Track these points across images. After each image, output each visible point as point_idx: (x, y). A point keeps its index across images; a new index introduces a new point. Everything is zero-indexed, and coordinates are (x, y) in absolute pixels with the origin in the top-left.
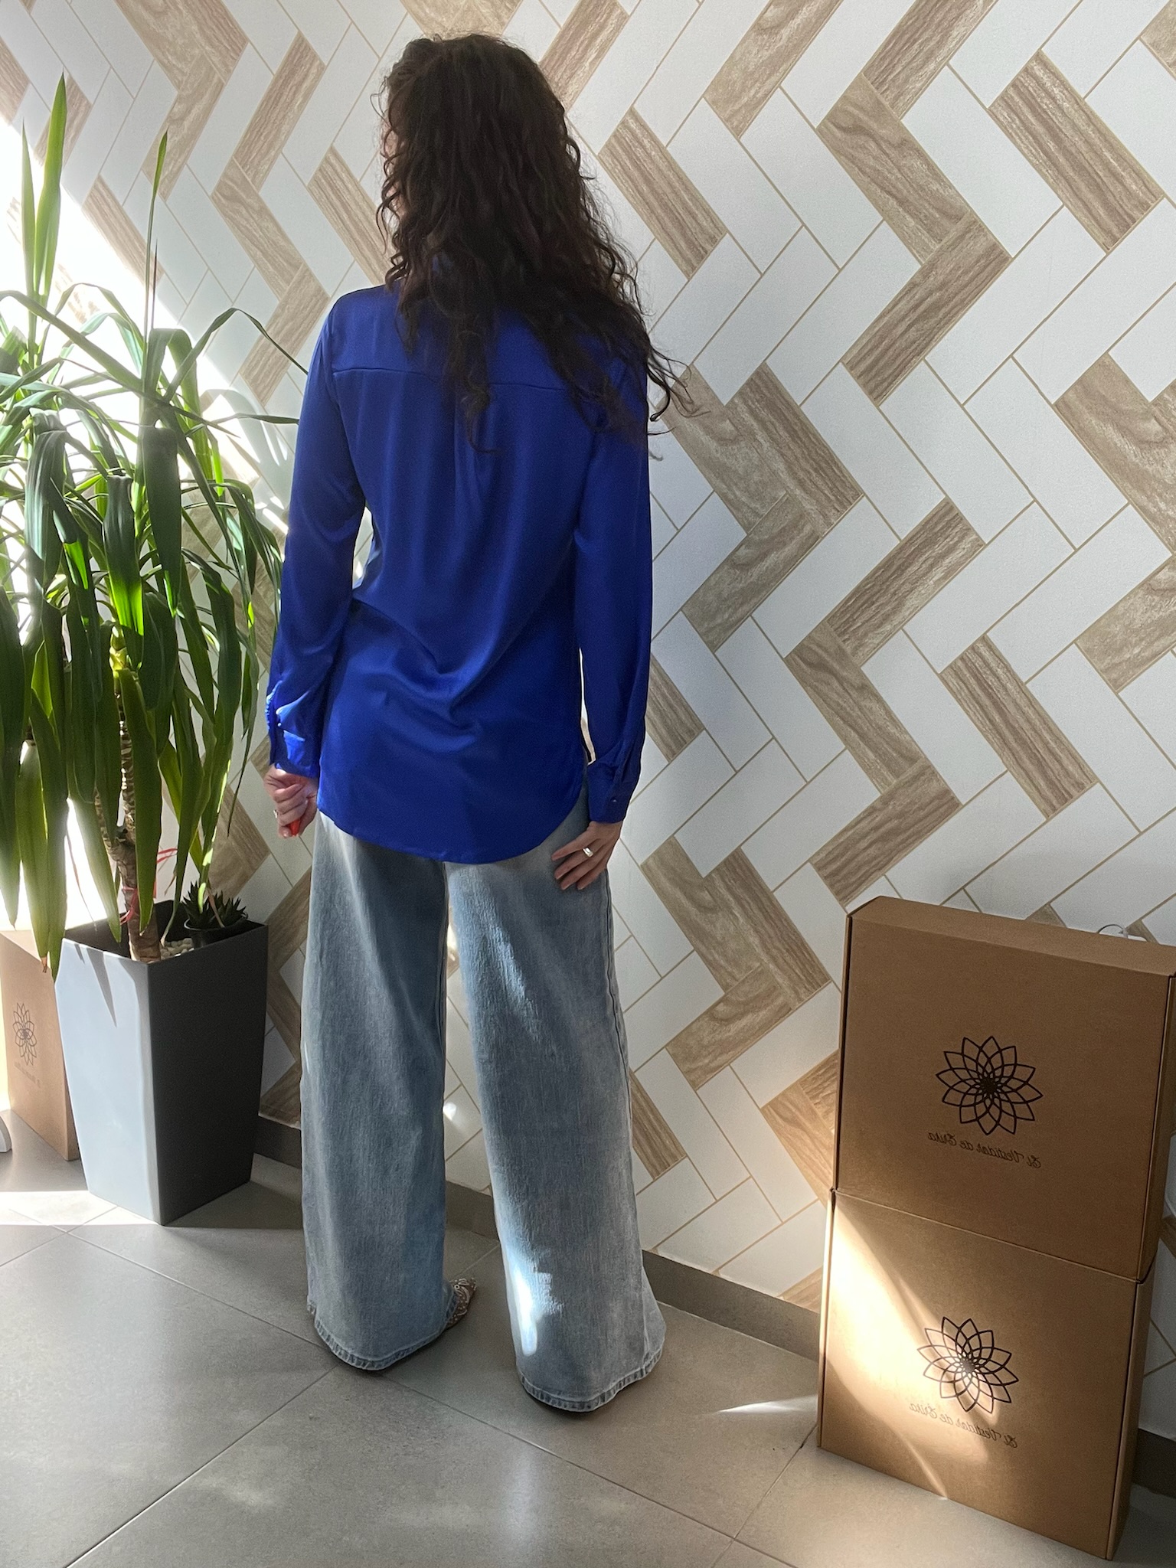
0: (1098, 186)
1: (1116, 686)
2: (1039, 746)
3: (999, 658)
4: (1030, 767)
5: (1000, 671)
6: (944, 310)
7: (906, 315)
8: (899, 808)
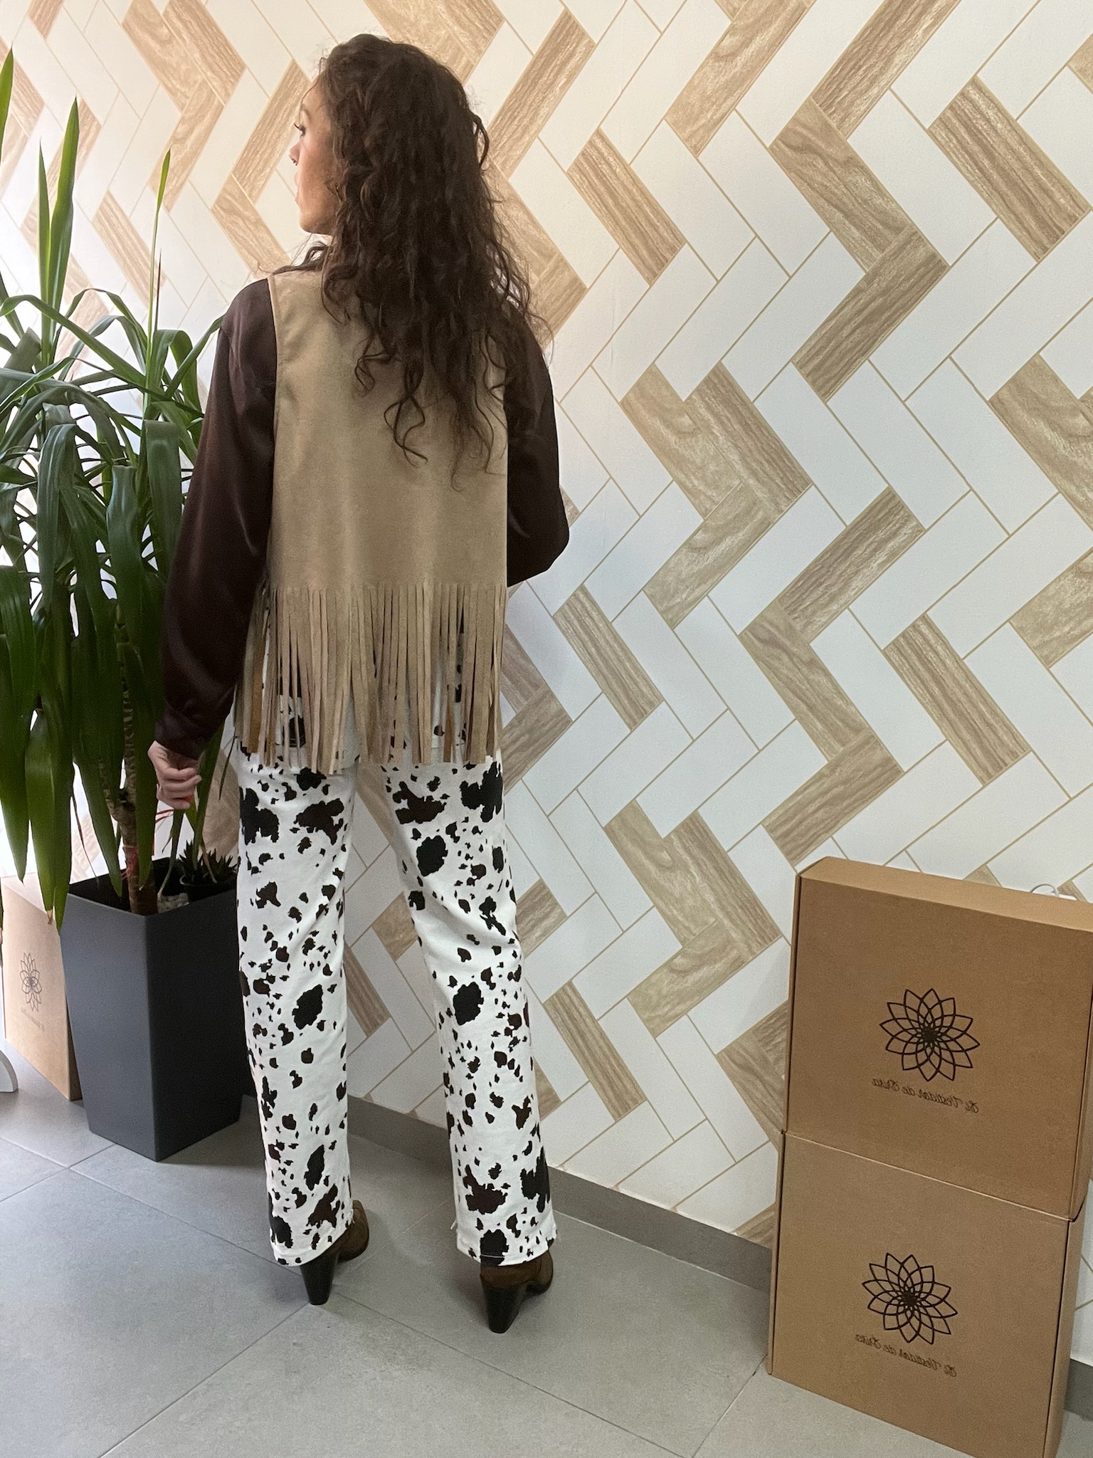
0: (1028, 199)
1: (1048, 662)
2: (976, 717)
3: (939, 635)
4: (968, 737)
5: (939, 648)
6: (887, 315)
7: (850, 320)
8: (845, 775)
